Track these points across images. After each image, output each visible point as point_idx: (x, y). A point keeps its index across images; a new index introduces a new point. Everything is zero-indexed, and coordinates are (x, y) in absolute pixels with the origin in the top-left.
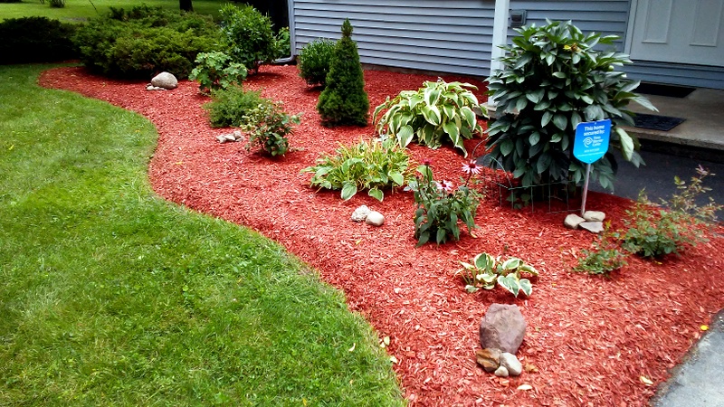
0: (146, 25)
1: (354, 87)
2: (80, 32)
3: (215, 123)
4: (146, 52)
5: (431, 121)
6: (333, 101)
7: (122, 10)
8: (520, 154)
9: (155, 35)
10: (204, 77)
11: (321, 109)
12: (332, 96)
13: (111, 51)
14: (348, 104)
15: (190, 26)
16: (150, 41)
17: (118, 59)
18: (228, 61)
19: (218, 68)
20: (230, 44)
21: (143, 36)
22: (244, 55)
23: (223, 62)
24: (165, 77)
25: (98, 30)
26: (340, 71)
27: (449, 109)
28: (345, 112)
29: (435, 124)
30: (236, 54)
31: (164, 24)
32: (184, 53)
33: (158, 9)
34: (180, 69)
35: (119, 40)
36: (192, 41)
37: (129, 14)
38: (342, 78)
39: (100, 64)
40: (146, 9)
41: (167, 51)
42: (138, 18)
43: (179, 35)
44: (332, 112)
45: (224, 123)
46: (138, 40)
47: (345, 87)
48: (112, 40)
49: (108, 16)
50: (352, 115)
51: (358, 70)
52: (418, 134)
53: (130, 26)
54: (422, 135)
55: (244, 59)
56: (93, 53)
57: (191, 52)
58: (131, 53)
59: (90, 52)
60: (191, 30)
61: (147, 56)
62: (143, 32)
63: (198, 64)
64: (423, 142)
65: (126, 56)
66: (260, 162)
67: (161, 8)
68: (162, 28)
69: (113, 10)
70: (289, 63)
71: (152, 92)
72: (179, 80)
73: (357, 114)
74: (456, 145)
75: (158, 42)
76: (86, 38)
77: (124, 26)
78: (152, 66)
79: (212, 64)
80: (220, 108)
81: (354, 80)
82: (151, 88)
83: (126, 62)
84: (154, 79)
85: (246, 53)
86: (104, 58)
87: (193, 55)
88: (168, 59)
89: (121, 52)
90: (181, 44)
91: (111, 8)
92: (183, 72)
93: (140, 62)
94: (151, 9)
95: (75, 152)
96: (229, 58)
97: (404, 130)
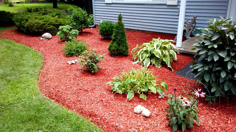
0: (40, 15)
1: (123, 41)
2: (16, 17)
3: (66, 55)
4: (40, 25)
5: (157, 56)
6: (114, 46)
7: (31, 9)
8: (214, 80)
9: (43, 19)
10: (62, 35)
11: (109, 49)
12: (114, 44)
13: (27, 24)
14: (121, 47)
15: (57, 15)
16: (41, 21)
17: (29, 28)
18: (71, 29)
19: (67, 31)
20: (72, 22)
21: (39, 19)
22: (77, 26)
23: (69, 29)
24: (47, 35)
25: (22, 16)
26: (117, 34)
27: (165, 51)
28: (119, 51)
29: (159, 57)
30: (74, 25)
31: (47, 14)
32: (54, 25)
33: (45, 8)
34: (53, 31)
35: (29, 21)
36: (57, 20)
37: (34, 10)
38: (119, 37)
39: (23, 29)
40: (40, 8)
41: (48, 25)
42: (37, 12)
43: (53, 18)
44: (114, 51)
45: (70, 55)
46: (37, 21)
47: (120, 41)
48: (27, 20)
49: (26, 11)
50: (122, 52)
51: (124, 34)
52: (152, 61)
53: (34, 15)
54: (153, 62)
55: (77, 27)
56: (20, 25)
57: (57, 25)
58: (34, 25)
59: (19, 25)
60: (57, 16)
61: (40, 26)
62: (39, 17)
63: (59, 30)
64: (154, 65)
65: (32, 27)
66: (87, 75)
67: (46, 8)
68: (46, 15)
69: (28, 9)
70: (93, 27)
71: (42, 40)
72: (52, 35)
73: (124, 51)
74: (168, 66)
75: (44, 21)
76: (18, 19)
77: (32, 15)
78: (42, 30)
79: (65, 30)
80: (69, 49)
81: (123, 38)
82: (41, 39)
83: (32, 29)
84: (43, 36)
85: (78, 25)
86: (24, 27)
87: (57, 26)
88: (48, 28)
89: (30, 25)
90: (53, 22)
91: (27, 8)
92: (54, 32)
93: (37, 29)
94: (42, 8)
95: (8, 71)
96: (72, 27)
97: (146, 60)
